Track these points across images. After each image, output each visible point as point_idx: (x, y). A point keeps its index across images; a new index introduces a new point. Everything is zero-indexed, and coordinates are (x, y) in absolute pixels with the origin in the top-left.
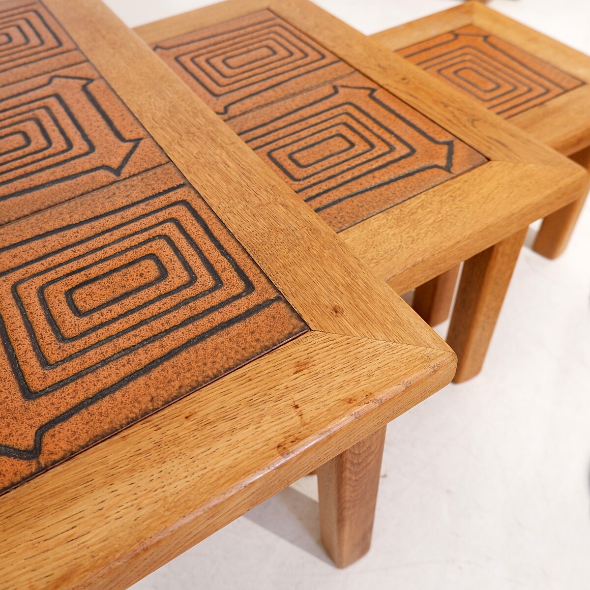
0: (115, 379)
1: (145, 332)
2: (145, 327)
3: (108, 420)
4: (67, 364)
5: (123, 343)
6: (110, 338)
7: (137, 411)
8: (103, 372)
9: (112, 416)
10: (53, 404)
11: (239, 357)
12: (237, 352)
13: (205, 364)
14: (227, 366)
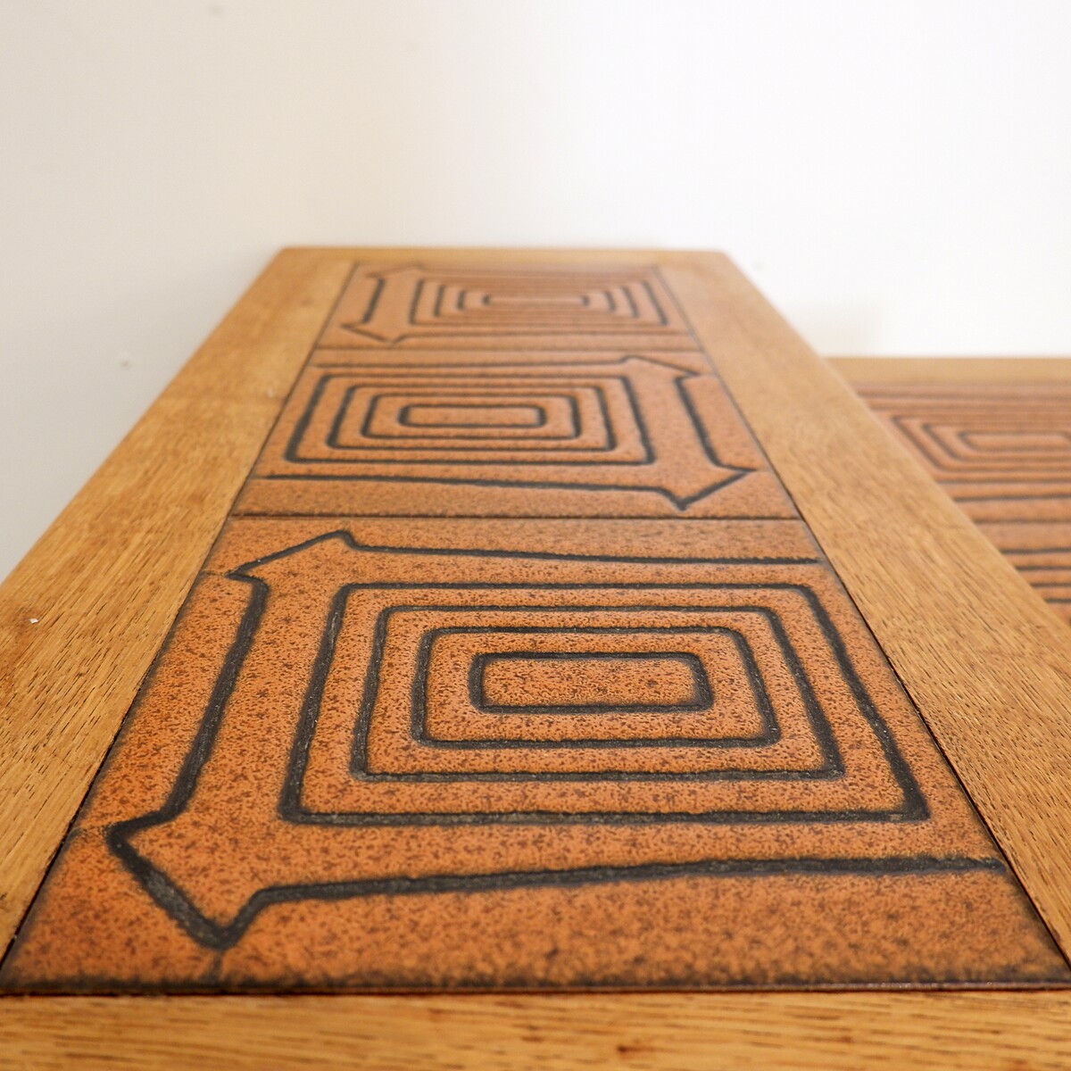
0: (487, 863)
1: (606, 794)
2: (611, 786)
3: (423, 948)
4: (403, 786)
5: (545, 795)
6: (522, 775)
7: (501, 962)
8: (470, 837)
9: (435, 944)
10: (326, 851)
11: (833, 960)
12: (830, 945)
13: (729, 935)
14: (788, 968)
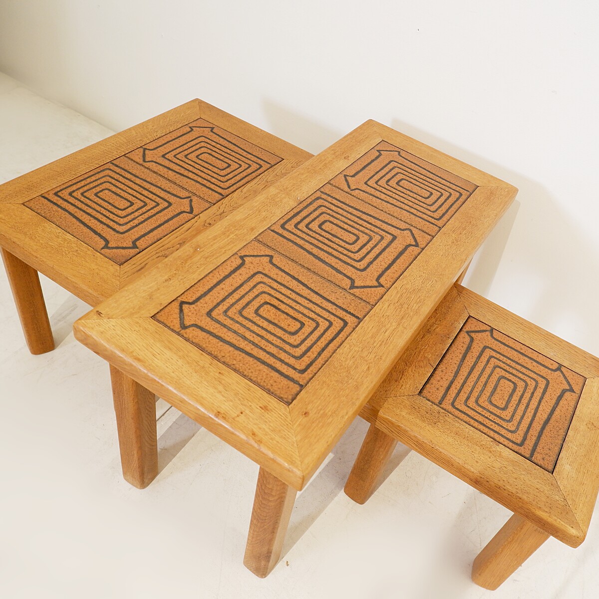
0: (228, 339)
1: (257, 340)
2: (259, 338)
3: (208, 345)
4: (228, 319)
5: (248, 334)
6: (248, 329)
7: (216, 353)
8: (230, 334)
9: (210, 345)
10: (208, 323)
11: (259, 381)
12: (261, 379)
13: (249, 369)
14: (252, 378)
